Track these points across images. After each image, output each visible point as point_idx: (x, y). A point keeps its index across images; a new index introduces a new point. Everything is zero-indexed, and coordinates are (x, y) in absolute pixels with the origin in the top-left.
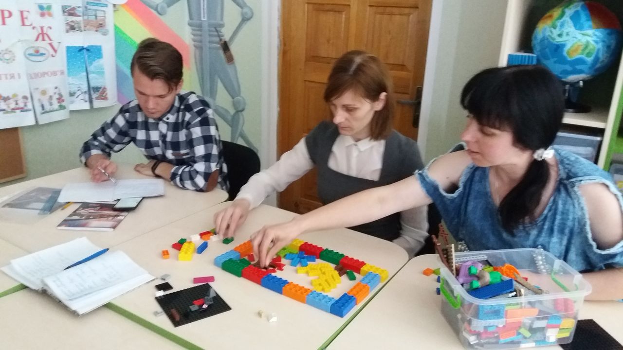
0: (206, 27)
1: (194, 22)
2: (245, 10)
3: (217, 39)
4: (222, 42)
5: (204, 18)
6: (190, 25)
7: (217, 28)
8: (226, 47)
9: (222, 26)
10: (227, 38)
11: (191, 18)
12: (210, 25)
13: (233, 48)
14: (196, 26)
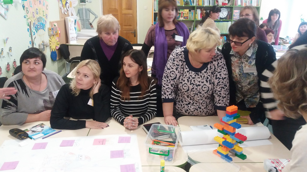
0: (85, 20)
1: (81, 19)
2: (96, 16)
3: (88, 22)
4: (90, 23)
5: (85, 18)
6: (80, 20)
7: (88, 20)
8: (91, 24)
9: (90, 19)
10: (91, 22)
11: (80, 18)
12: (86, 19)
13: (93, 24)
14: (82, 20)
